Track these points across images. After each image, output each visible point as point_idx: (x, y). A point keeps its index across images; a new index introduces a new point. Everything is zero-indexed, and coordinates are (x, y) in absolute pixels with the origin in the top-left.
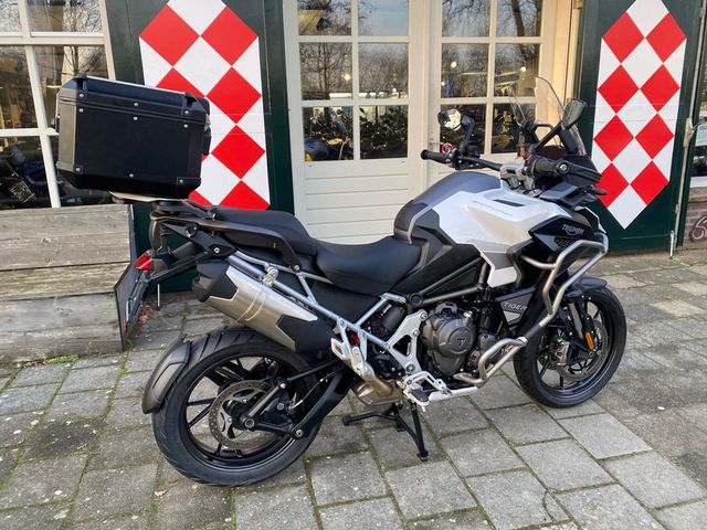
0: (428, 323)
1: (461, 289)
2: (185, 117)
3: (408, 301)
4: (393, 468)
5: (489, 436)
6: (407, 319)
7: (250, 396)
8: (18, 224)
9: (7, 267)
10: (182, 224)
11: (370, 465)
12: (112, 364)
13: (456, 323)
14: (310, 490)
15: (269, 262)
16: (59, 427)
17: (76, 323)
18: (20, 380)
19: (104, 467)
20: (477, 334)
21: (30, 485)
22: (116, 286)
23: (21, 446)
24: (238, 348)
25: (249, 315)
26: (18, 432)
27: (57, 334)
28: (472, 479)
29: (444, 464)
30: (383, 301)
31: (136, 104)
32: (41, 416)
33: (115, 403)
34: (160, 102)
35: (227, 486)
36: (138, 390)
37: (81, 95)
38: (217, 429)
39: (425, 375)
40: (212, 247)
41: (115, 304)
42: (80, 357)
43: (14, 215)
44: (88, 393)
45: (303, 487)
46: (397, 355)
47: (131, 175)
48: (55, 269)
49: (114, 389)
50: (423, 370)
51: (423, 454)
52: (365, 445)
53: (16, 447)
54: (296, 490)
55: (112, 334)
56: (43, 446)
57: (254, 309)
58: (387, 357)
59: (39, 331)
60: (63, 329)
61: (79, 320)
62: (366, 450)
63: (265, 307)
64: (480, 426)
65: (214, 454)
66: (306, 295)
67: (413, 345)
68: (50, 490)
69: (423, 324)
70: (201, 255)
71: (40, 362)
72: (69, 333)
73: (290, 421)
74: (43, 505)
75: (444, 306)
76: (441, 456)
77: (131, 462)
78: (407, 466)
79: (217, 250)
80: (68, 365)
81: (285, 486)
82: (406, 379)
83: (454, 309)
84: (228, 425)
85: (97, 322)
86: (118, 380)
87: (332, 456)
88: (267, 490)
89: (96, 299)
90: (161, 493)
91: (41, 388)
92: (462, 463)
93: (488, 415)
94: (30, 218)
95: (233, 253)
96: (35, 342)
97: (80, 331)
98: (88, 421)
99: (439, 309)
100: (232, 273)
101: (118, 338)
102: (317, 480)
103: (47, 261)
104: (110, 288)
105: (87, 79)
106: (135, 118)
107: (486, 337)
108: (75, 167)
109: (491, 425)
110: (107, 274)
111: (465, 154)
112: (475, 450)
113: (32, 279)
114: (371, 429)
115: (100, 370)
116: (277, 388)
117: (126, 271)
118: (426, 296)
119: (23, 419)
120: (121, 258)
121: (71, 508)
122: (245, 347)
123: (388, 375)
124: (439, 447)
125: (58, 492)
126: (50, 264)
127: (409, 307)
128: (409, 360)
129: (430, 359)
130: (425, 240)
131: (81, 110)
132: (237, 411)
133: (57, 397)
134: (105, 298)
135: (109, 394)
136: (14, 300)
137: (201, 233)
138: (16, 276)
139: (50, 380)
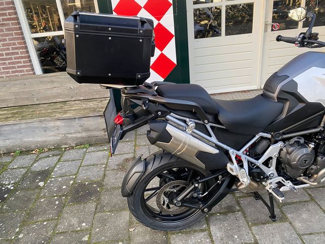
0: (285, 149)
1: (308, 129)
2: (141, 35)
3: (272, 136)
4: (256, 224)
5: (311, 206)
6: (271, 147)
7: (178, 188)
8: (58, 80)
9: (55, 101)
10: (139, 99)
11: (242, 221)
12: (105, 150)
13: (304, 151)
14: (210, 236)
15: (189, 118)
16: (82, 185)
17: (87, 130)
18: (64, 157)
19: (104, 211)
20: (316, 156)
21: (71, 219)
22: (104, 112)
23: (66, 196)
24: (171, 164)
25: (179, 151)
26: (64, 187)
27: (79, 135)
28: (306, 237)
29: (286, 225)
30: (257, 137)
31: (110, 29)
32: (74, 178)
33: (107, 172)
34: (124, 25)
35: (166, 230)
36: (117, 165)
37: (77, 26)
38: (160, 205)
39: (280, 179)
40: (157, 112)
41: (104, 121)
42: (90, 145)
43: (56, 76)
44: (95, 166)
45: (206, 233)
46: (264, 168)
47: (110, 75)
48: (76, 102)
49: (106, 164)
50: (279, 176)
51: (273, 217)
52: (238, 208)
53: (64, 196)
54: (202, 234)
55: (103, 134)
56: (76, 196)
57: (183, 147)
58: (258, 171)
59: (71, 134)
60: (82, 133)
61: (88, 128)
62: (238, 211)
63: (189, 145)
64: (305, 200)
65: (159, 214)
66: (211, 136)
67: (274, 162)
68: (80, 222)
69: (281, 150)
70: (150, 117)
71: (72, 148)
72: (84, 134)
73: (200, 203)
74: (77, 231)
75: (296, 139)
76: (284, 219)
77: (116, 209)
78: (264, 224)
79: (159, 113)
80: (85, 150)
81: (195, 231)
82: (269, 181)
83: (302, 141)
84: (166, 203)
85: (97, 129)
86: (108, 159)
87: (220, 213)
88: (186, 233)
89: (95, 118)
90: (132, 230)
91: (74, 162)
92: (298, 225)
93: (310, 192)
94: (63, 77)
95: (169, 114)
96: (70, 139)
97: (89, 134)
98: (95, 183)
99: (292, 141)
100: (169, 128)
101: (107, 137)
102: (213, 229)
103: (72, 97)
104: (102, 113)
105: (79, 15)
106: (110, 38)
107: (322, 158)
108: (77, 72)
109: (312, 199)
110: (100, 104)
111: (310, 38)
112: (304, 216)
113: (66, 107)
114: (240, 197)
115: (99, 153)
116: (193, 186)
117: (109, 103)
118: (284, 134)
119: (66, 179)
120: (106, 96)
121: (90, 234)
122: (175, 164)
123: (258, 180)
124: (282, 211)
125: (84, 224)
126: (73, 99)
127: (273, 140)
128: (271, 170)
129: (283, 169)
130: (287, 100)
131: (77, 36)
132: (171, 196)
133: (81, 168)
134: (99, 118)
135: (104, 167)
136: (58, 119)
137: (151, 103)
138: (59, 106)
139: (77, 158)
